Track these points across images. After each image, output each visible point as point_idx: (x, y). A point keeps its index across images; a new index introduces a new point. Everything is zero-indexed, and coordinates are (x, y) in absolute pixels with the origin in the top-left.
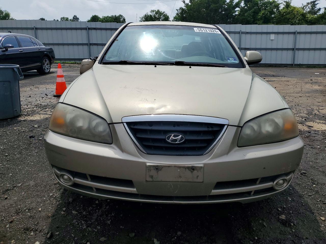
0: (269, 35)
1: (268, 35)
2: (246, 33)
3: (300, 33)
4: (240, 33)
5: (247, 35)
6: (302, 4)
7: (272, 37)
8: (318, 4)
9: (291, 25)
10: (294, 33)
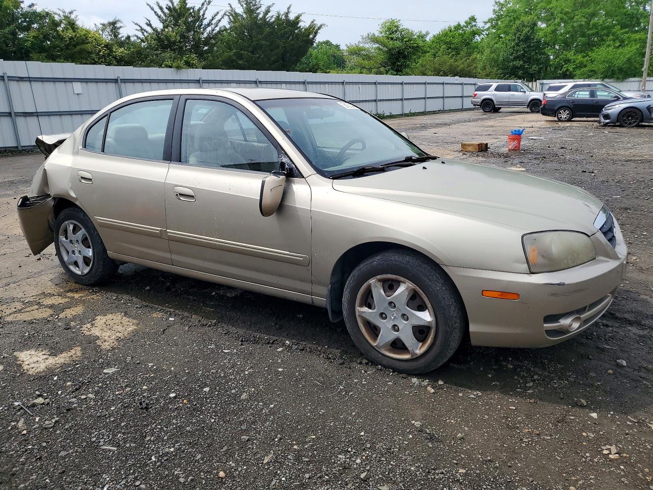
0: (70, 84)
1: (68, 84)
2: (18, 79)
3: (125, 81)
4: (4, 80)
5: (21, 83)
6: (95, 25)
7: (78, 87)
8: (121, 27)
9: (107, 65)
10: (115, 81)
